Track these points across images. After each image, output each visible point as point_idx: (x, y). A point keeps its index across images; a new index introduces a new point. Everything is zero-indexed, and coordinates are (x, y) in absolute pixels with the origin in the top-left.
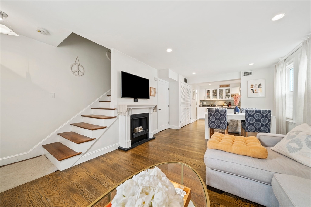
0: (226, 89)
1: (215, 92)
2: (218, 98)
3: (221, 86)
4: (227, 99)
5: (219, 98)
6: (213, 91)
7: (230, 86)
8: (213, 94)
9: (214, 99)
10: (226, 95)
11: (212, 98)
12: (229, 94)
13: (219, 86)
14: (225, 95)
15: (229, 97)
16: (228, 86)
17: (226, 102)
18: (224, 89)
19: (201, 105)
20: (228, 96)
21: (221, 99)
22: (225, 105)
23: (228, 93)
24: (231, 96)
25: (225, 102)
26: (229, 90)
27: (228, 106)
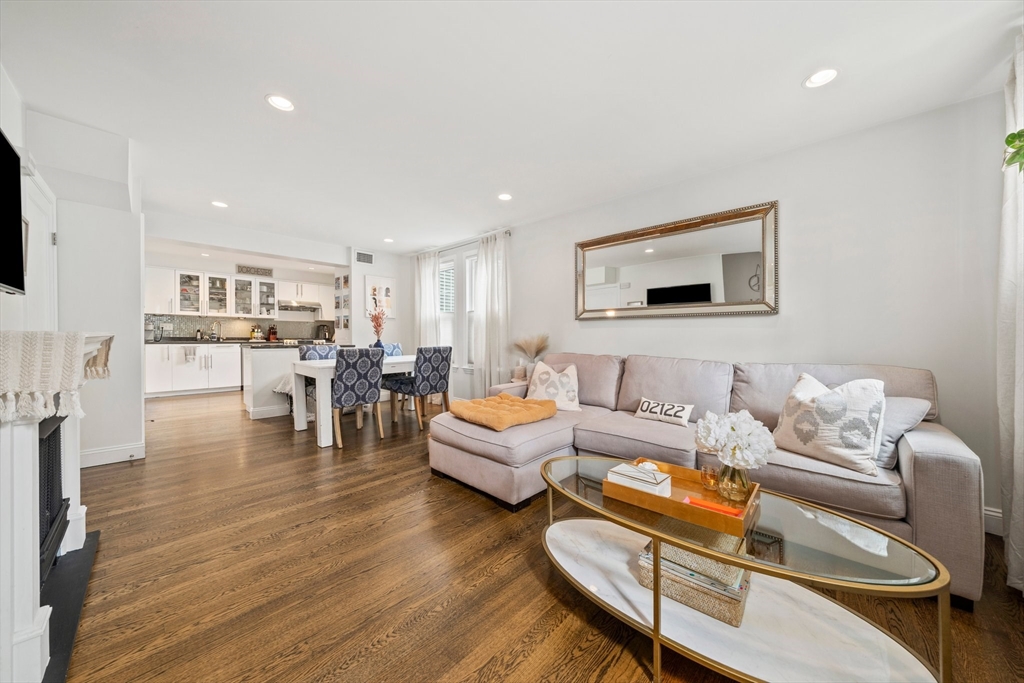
0: (261, 284)
1: (218, 285)
2: (231, 310)
3: (242, 269)
4: (265, 316)
5: (237, 312)
6: (213, 281)
7: (274, 273)
8: (211, 294)
9: (214, 313)
10: (262, 304)
11: (205, 308)
12: (271, 300)
13: (234, 269)
14: (258, 303)
15: (271, 311)
16: (268, 272)
17: (259, 327)
18: (256, 281)
19: (151, 337)
20: (269, 307)
21: (241, 315)
22: (255, 334)
23: (268, 296)
24: (276, 307)
25: (254, 324)
26: (271, 287)
27: (268, 339)
